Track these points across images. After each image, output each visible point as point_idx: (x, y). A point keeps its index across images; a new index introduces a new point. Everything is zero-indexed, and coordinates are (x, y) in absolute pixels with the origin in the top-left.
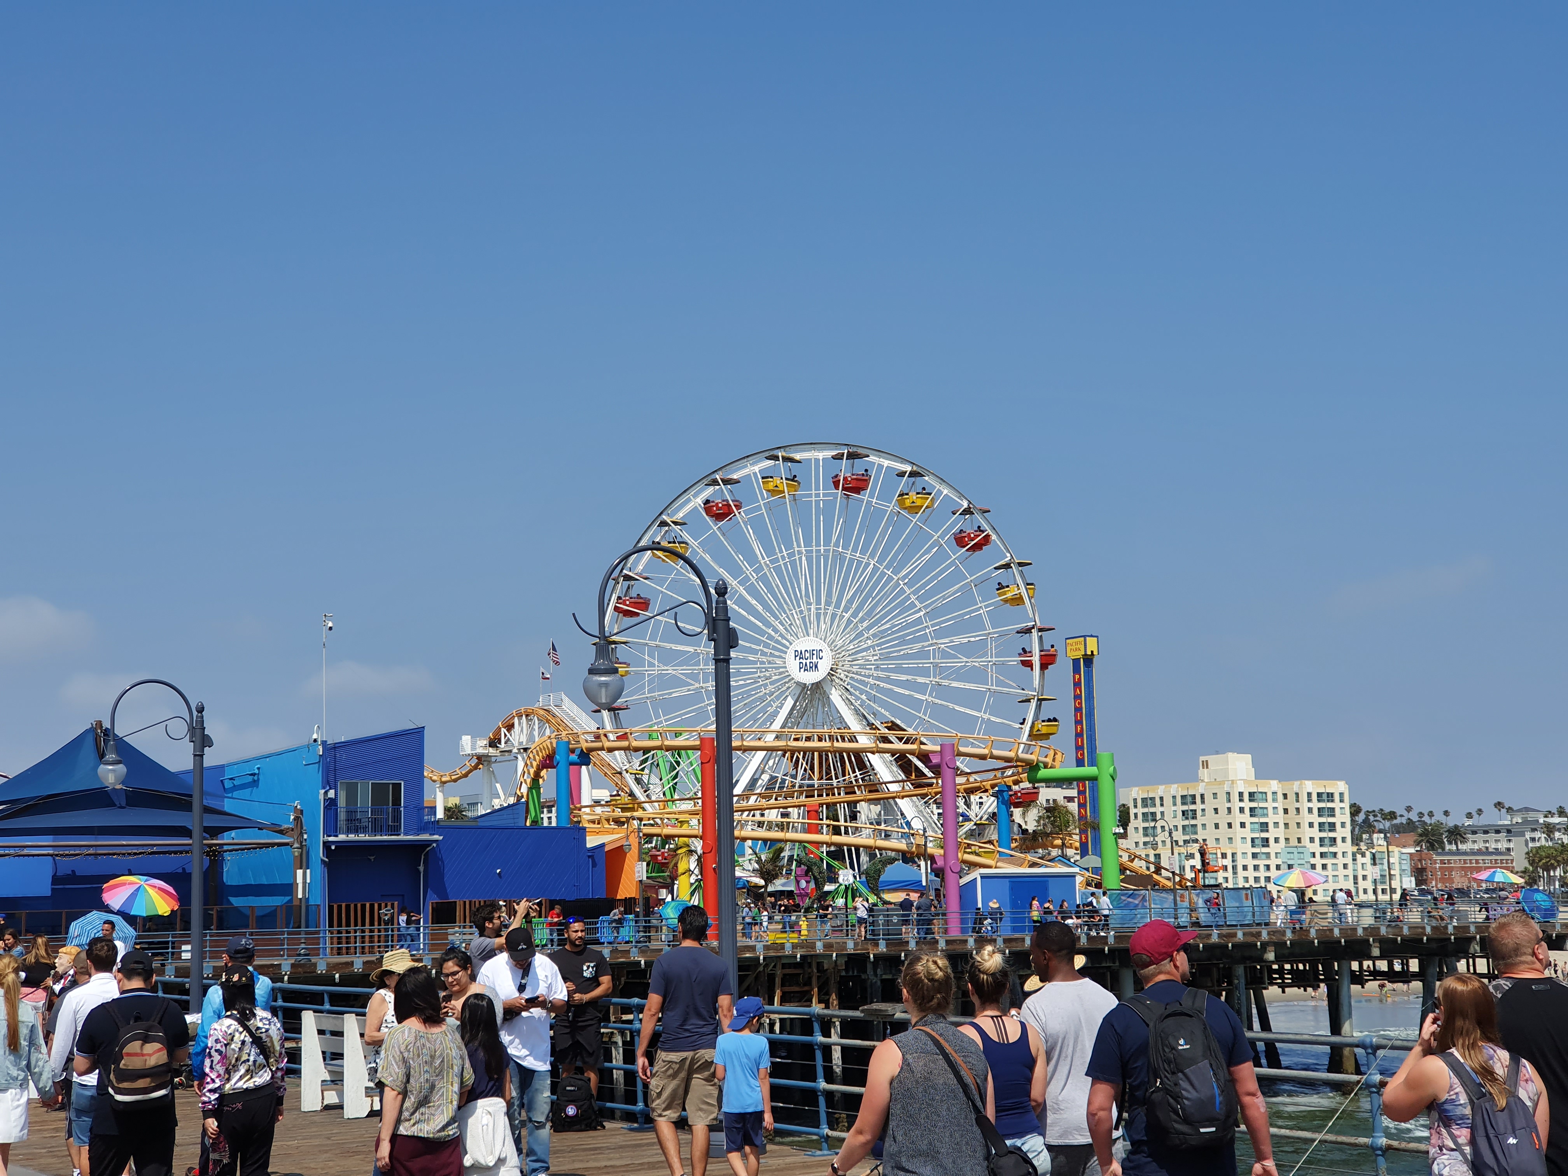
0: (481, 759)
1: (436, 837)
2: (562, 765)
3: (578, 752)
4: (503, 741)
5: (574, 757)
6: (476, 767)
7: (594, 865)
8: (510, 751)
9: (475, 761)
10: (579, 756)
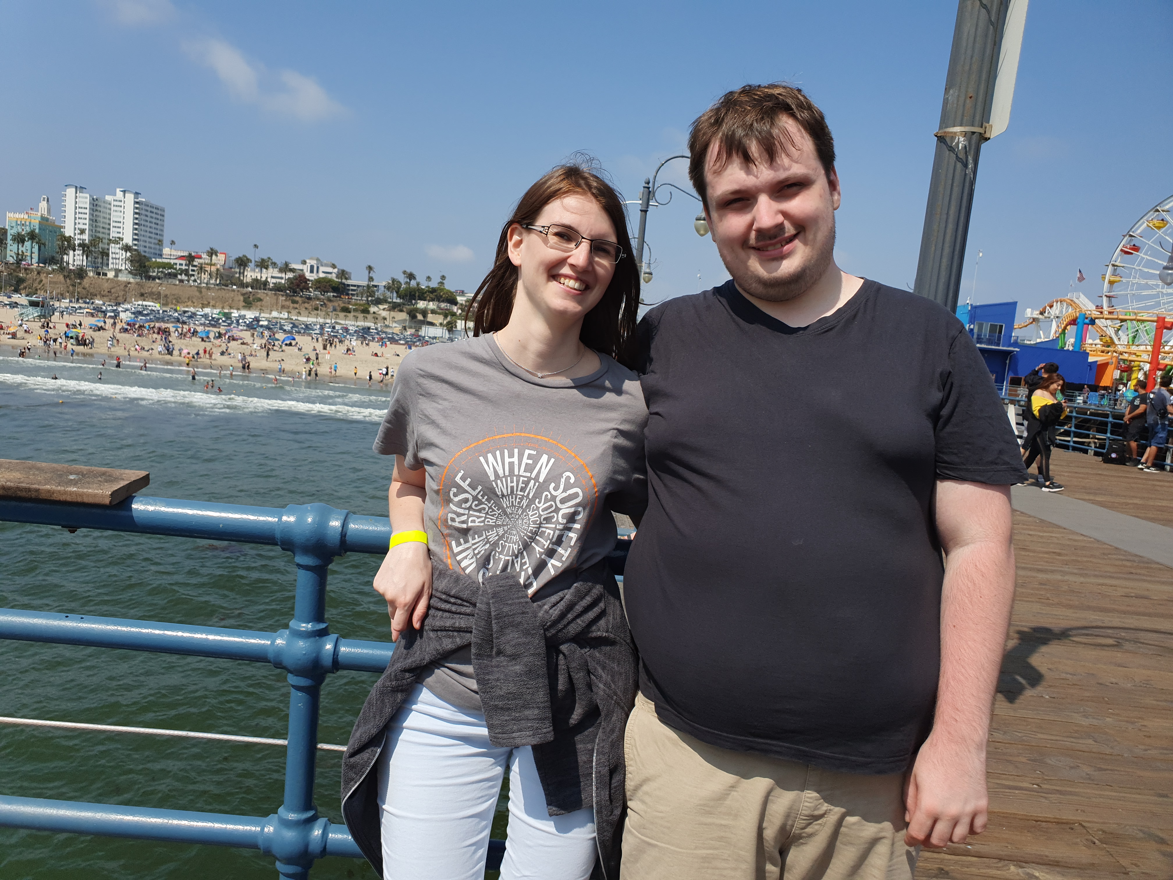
0: (1034, 320)
1: (1017, 349)
2: (1080, 325)
3: (1089, 319)
4: (1047, 312)
5: (1087, 321)
6: (1032, 323)
7: (1091, 369)
8: (1049, 317)
9: (1032, 320)
10: (1090, 321)
